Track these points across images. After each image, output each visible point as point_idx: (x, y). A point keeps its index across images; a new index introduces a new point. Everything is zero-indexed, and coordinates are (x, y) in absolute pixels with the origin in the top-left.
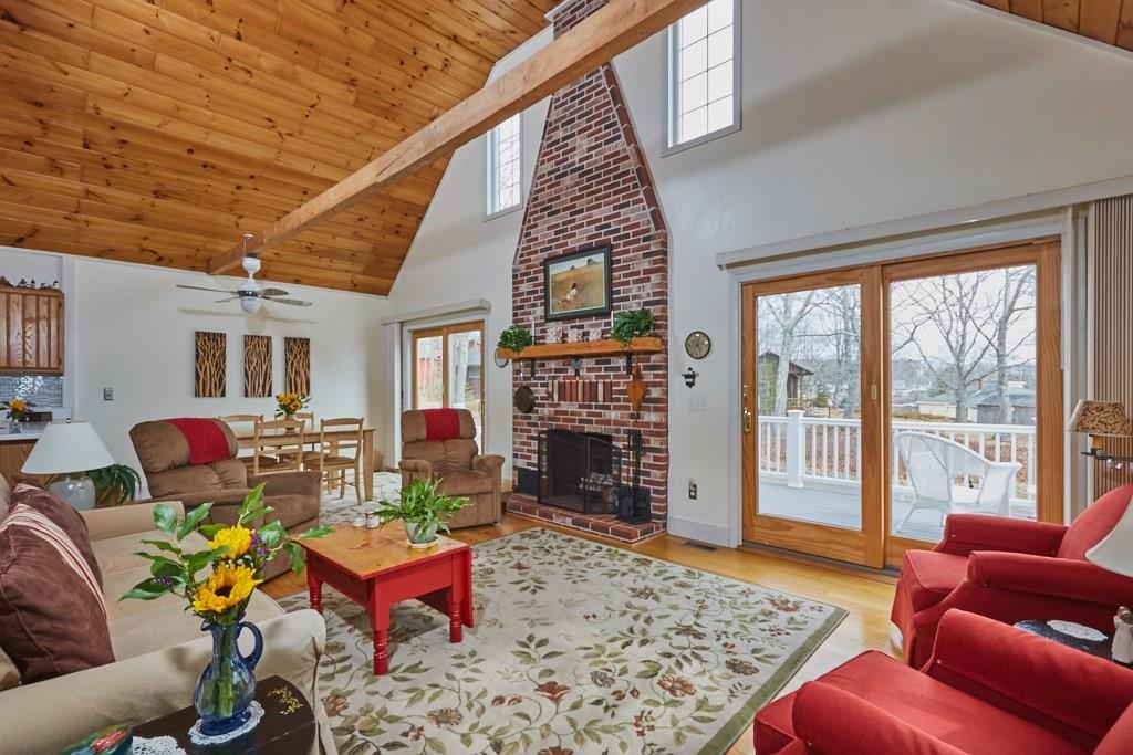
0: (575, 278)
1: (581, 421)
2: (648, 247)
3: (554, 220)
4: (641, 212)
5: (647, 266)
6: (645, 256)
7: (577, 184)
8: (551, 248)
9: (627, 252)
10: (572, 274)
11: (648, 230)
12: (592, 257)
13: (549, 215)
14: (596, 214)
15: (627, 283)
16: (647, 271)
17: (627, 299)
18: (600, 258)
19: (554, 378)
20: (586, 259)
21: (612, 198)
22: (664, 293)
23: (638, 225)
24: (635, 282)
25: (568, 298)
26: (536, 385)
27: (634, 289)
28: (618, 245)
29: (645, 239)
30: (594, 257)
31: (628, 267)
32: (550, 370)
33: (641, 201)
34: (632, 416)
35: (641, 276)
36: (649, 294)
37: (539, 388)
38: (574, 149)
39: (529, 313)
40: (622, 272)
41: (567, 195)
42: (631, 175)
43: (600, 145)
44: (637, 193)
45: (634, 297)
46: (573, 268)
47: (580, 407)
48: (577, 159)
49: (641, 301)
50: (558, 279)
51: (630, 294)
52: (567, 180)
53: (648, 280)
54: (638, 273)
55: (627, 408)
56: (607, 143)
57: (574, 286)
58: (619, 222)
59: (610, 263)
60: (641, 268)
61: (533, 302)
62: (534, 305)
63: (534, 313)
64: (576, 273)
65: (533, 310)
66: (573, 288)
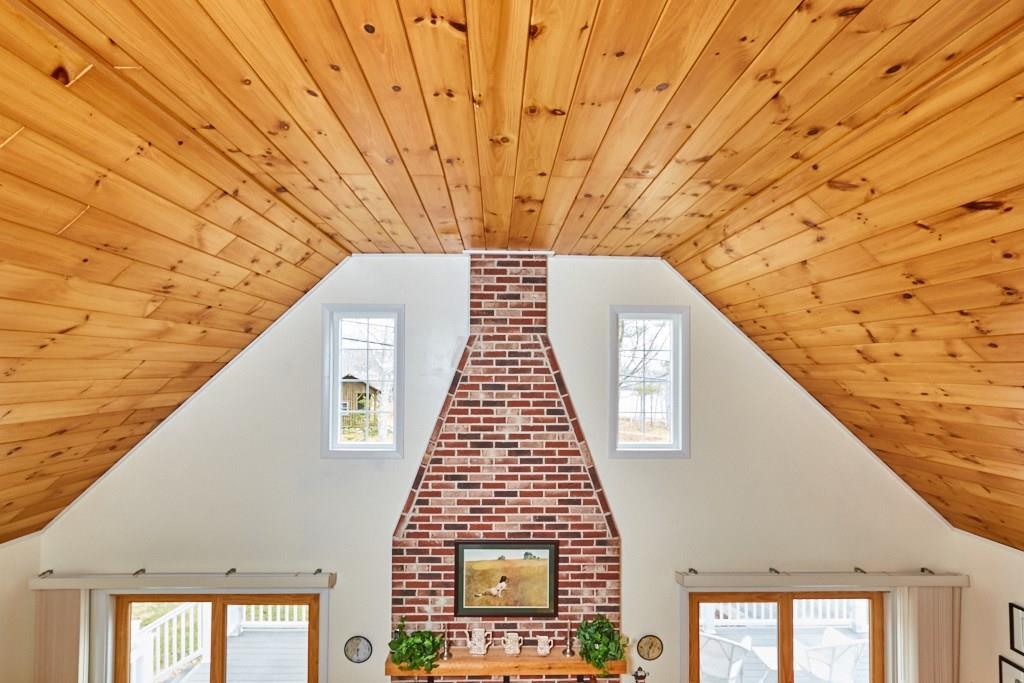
0: (505, 570)
2: (604, 551)
3: (468, 494)
4: (595, 514)
5: (601, 570)
6: (599, 560)
7: (505, 462)
8: (464, 527)
9: (577, 551)
10: (500, 565)
11: (604, 534)
12: (529, 551)
13: (460, 486)
14: (534, 502)
15: (578, 585)
16: (600, 576)
17: (577, 601)
18: (544, 554)
20: (523, 552)
21: (557, 490)
22: (617, 600)
23: (590, 526)
24: (587, 585)
25: (494, 591)
27: (586, 592)
28: (566, 543)
29: (599, 543)
30: (535, 552)
31: (578, 568)
33: (594, 502)
35: (595, 580)
36: (604, 600)
38: (502, 420)
39: (425, 602)
40: (570, 573)
41: (491, 469)
42: (582, 473)
43: (541, 428)
44: (591, 494)
45: (586, 601)
46: (501, 558)
48: (507, 433)
49: (595, 605)
50: (476, 567)
51: (581, 597)
52: (492, 453)
53: (604, 585)
54: (591, 576)
56: (550, 428)
57: (503, 579)
58: (567, 518)
59: (555, 561)
60: (595, 571)
61: (430, 588)
62: (433, 593)
63: (433, 602)
64: (507, 565)
65: (430, 598)
66: (501, 582)
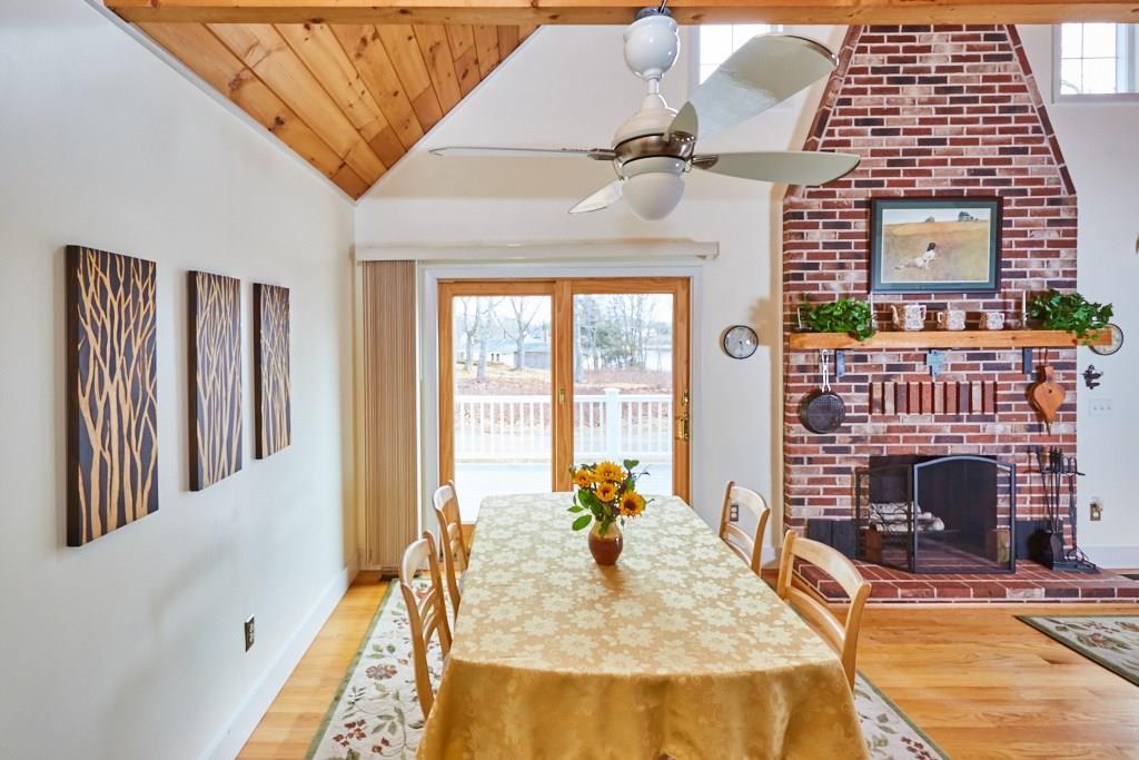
0: (934, 234)
1: (938, 439)
2: (1057, 213)
3: (884, 143)
4: (1046, 166)
5: (1054, 236)
6: (1051, 223)
7: (931, 101)
8: (880, 184)
9: (1023, 213)
10: (928, 228)
11: (1057, 191)
12: (964, 210)
13: (874, 133)
14: (969, 152)
15: (1024, 254)
16: (1052, 243)
17: (1023, 275)
18: (984, 215)
19: (887, 378)
20: (958, 211)
21: (998, 136)
22: (1074, 273)
23: (1040, 181)
24: (1034, 254)
25: (919, 261)
26: (848, 389)
27: (1034, 264)
28: (1010, 202)
29: (1051, 202)
30: (972, 212)
31: (1024, 234)
32: (879, 367)
33: (1046, 151)
34: (1030, 428)
35: (1045, 248)
36: (1057, 274)
37: (853, 393)
38: (927, 49)
39: (832, 277)
40: (1014, 239)
41: (912, 111)
42: (1030, 114)
43: (977, 59)
44: (1041, 140)
45: (1033, 274)
46: (929, 221)
47: (938, 419)
48: (933, 65)
49: (1046, 280)
50: (897, 231)
51: (1027, 270)
52: (914, 91)
53: (1057, 254)
54: (1040, 243)
55: (1024, 418)
56: (987, 58)
57: (932, 247)
58: (1009, 171)
59: (998, 224)
60: (1045, 238)
61: (838, 261)
62: (841, 266)
63: (841, 278)
64: (937, 229)
65: (837, 272)
66: (929, 250)
